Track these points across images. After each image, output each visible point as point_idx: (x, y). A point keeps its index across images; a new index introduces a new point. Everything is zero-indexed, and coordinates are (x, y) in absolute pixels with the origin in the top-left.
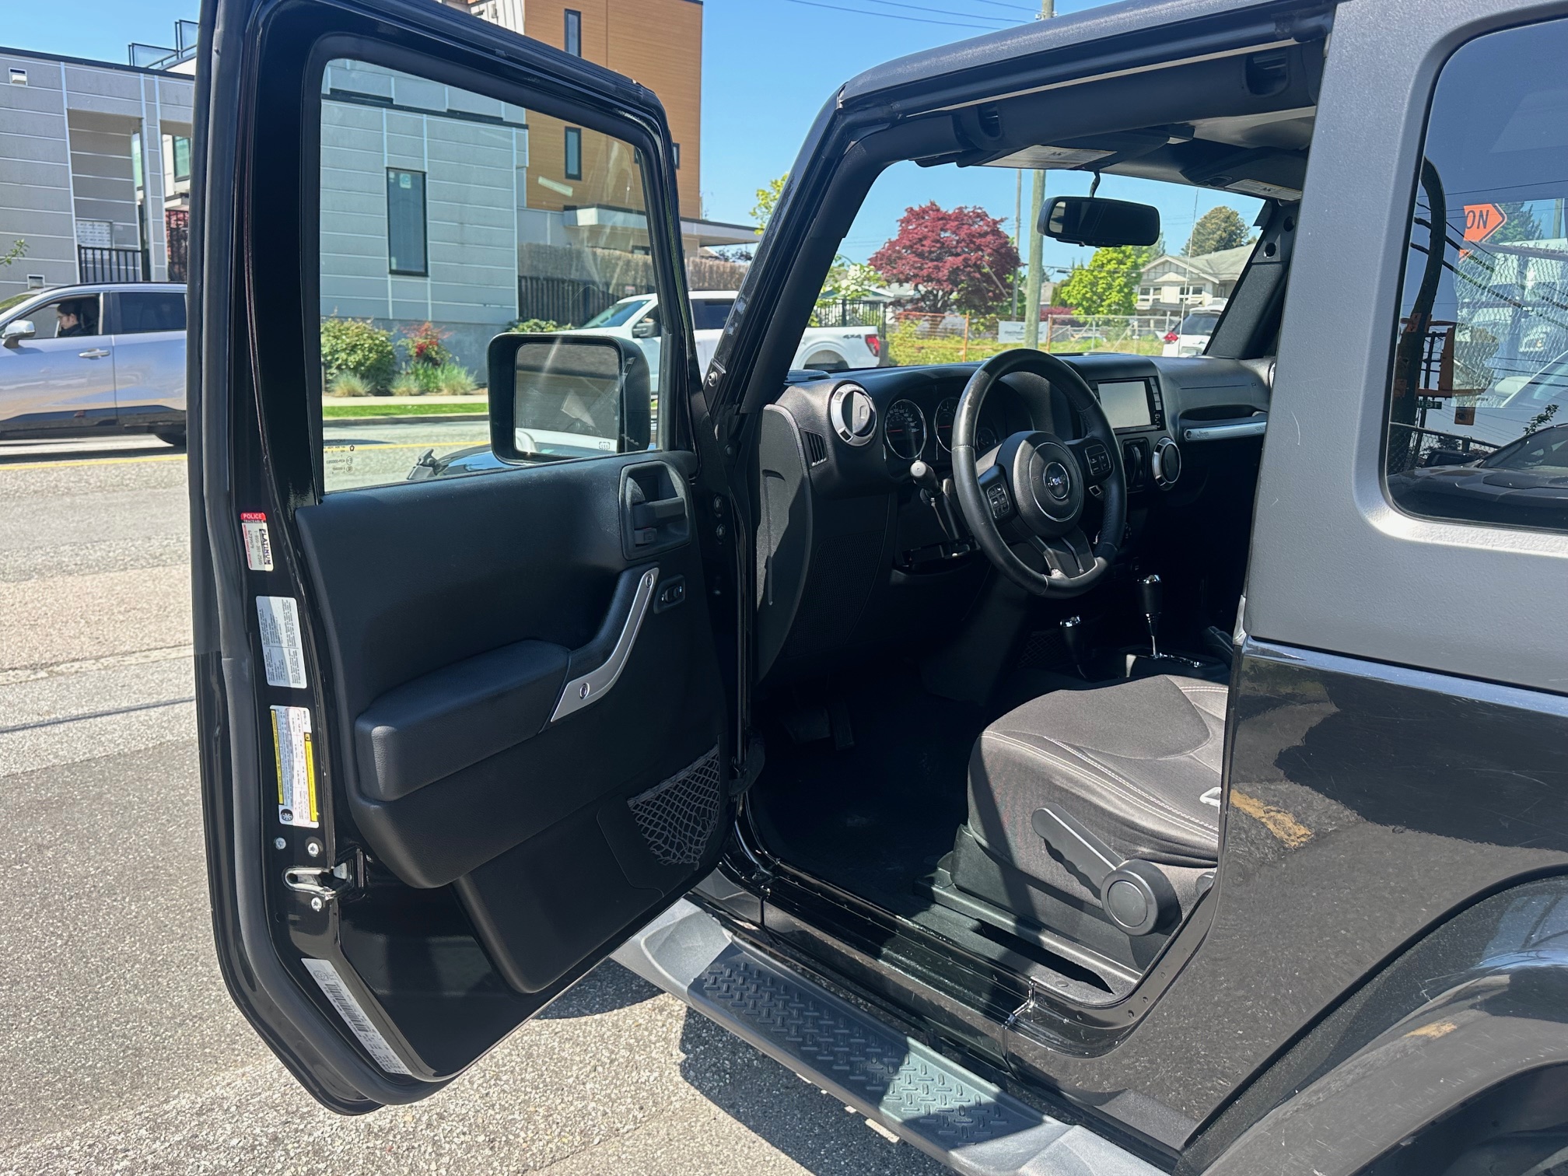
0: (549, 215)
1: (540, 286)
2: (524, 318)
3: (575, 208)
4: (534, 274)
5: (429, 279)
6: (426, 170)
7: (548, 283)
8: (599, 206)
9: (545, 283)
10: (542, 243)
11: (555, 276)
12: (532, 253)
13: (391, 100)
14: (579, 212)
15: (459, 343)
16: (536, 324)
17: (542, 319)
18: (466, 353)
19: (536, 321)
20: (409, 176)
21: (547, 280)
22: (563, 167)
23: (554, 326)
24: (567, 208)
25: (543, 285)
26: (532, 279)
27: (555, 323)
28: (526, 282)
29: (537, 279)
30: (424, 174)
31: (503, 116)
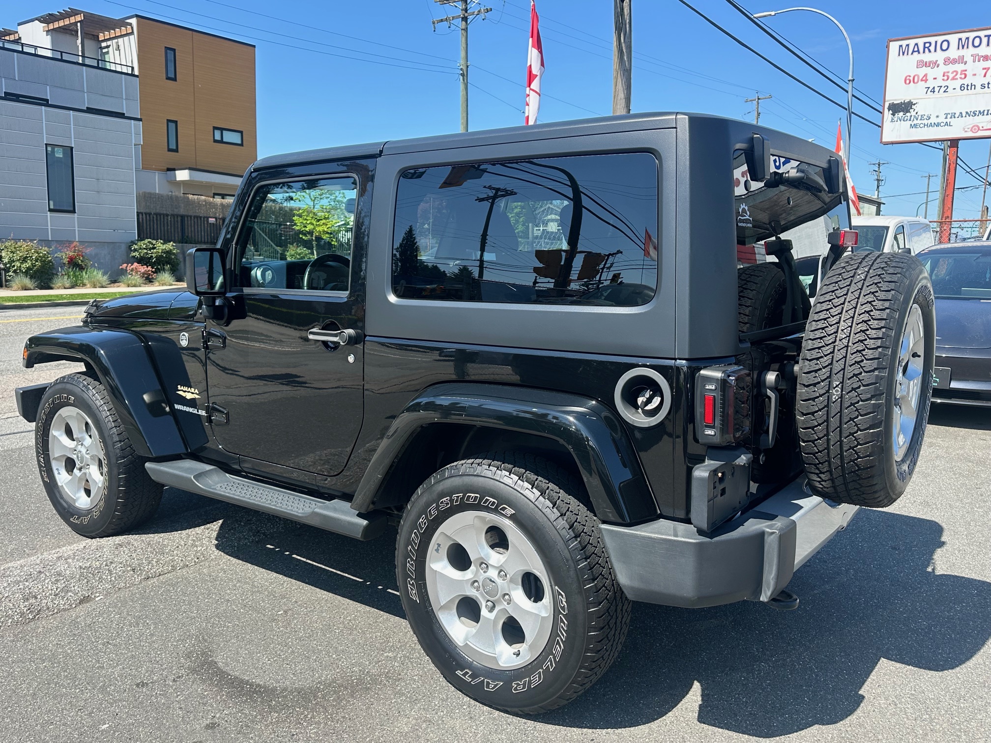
0: (157, 174)
1: (152, 218)
2: (141, 238)
3: (174, 170)
4: (148, 211)
5: (76, 214)
6: (73, 146)
7: (157, 217)
8: (190, 169)
9: (155, 216)
10: (153, 191)
11: (162, 212)
12: (145, 198)
13: (47, 100)
14: (177, 172)
15: (96, 255)
16: (149, 242)
17: (154, 239)
18: (102, 261)
19: (149, 240)
20: (61, 149)
21: (156, 214)
22: (166, 144)
23: (161, 243)
24: (169, 170)
25: (153, 217)
26: (146, 214)
27: (162, 241)
28: (142, 215)
29: (150, 214)
30: (72, 148)
31: (125, 112)
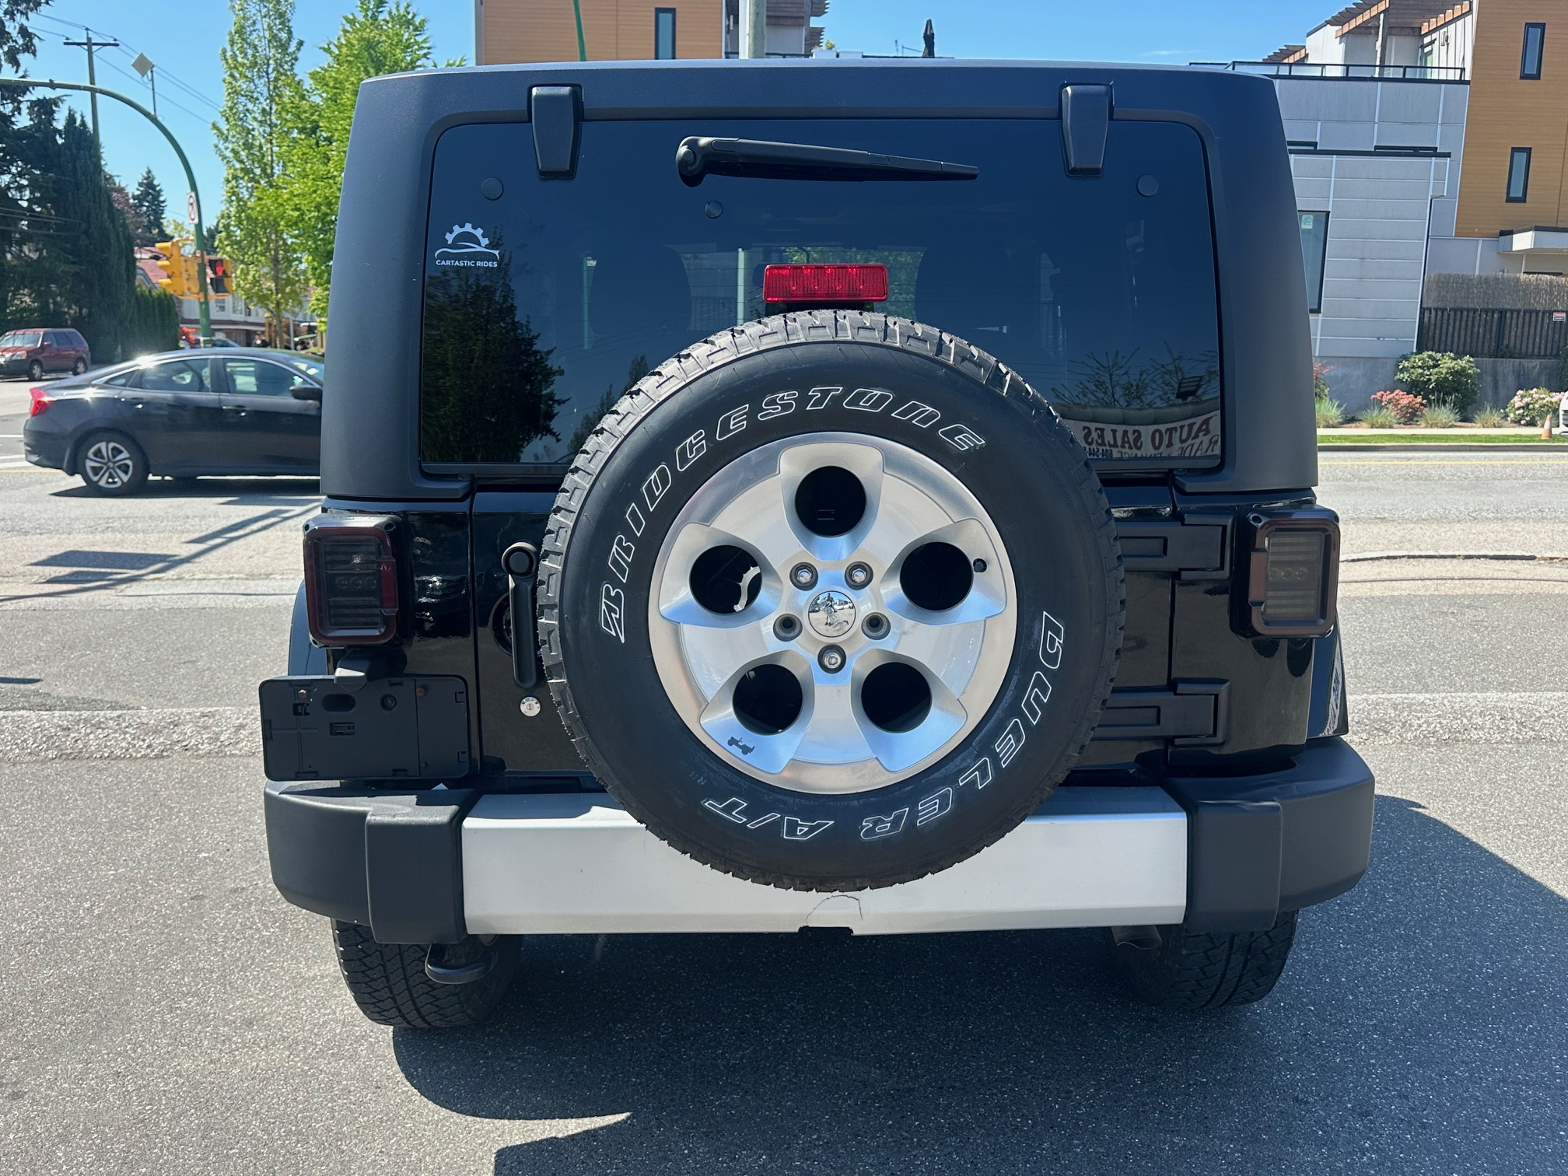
0: (1481, 242)
1: (1446, 317)
2: (1420, 349)
3: (1511, 233)
4: (1441, 305)
5: (1320, 315)
6: (1330, 210)
7: (1455, 314)
8: (1537, 229)
9: (1452, 313)
10: (1467, 273)
11: (1466, 306)
12: (1438, 284)
13: (1315, 144)
14: (1516, 237)
15: (1344, 377)
16: (1430, 357)
17: (1438, 351)
18: (1352, 387)
19: (1430, 353)
20: (1312, 217)
21: (1455, 310)
22: (1505, 190)
23: (1450, 358)
24: (1503, 233)
25: (1449, 315)
26: (1436, 310)
27: (1452, 355)
28: (1430, 313)
29: (1443, 310)
30: (1328, 213)
31: (1437, 145)
